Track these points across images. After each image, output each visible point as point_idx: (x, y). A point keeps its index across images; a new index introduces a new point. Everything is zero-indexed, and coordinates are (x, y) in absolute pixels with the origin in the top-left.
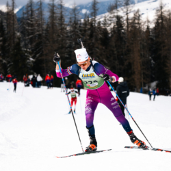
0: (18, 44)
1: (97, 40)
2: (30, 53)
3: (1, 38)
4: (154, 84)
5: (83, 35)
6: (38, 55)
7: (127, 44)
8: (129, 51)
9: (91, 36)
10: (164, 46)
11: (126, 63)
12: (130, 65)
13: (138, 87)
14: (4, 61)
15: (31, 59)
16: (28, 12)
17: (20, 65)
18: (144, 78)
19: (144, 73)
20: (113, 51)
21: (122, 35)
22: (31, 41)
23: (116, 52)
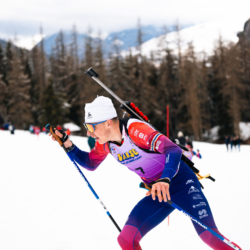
0: (50, 87)
1: (144, 78)
2: (65, 98)
3: (28, 81)
4: (215, 130)
5: (127, 73)
6: (74, 100)
7: (181, 83)
8: (183, 91)
9: (137, 74)
10: (226, 84)
11: (181, 106)
12: (185, 108)
13: (196, 134)
14: (34, 109)
15: (67, 105)
16: (58, 47)
17: (54, 112)
18: (203, 124)
19: (203, 118)
20: (163, 92)
21: (173, 72)
22: (64, 83)
23: (167, 93)
